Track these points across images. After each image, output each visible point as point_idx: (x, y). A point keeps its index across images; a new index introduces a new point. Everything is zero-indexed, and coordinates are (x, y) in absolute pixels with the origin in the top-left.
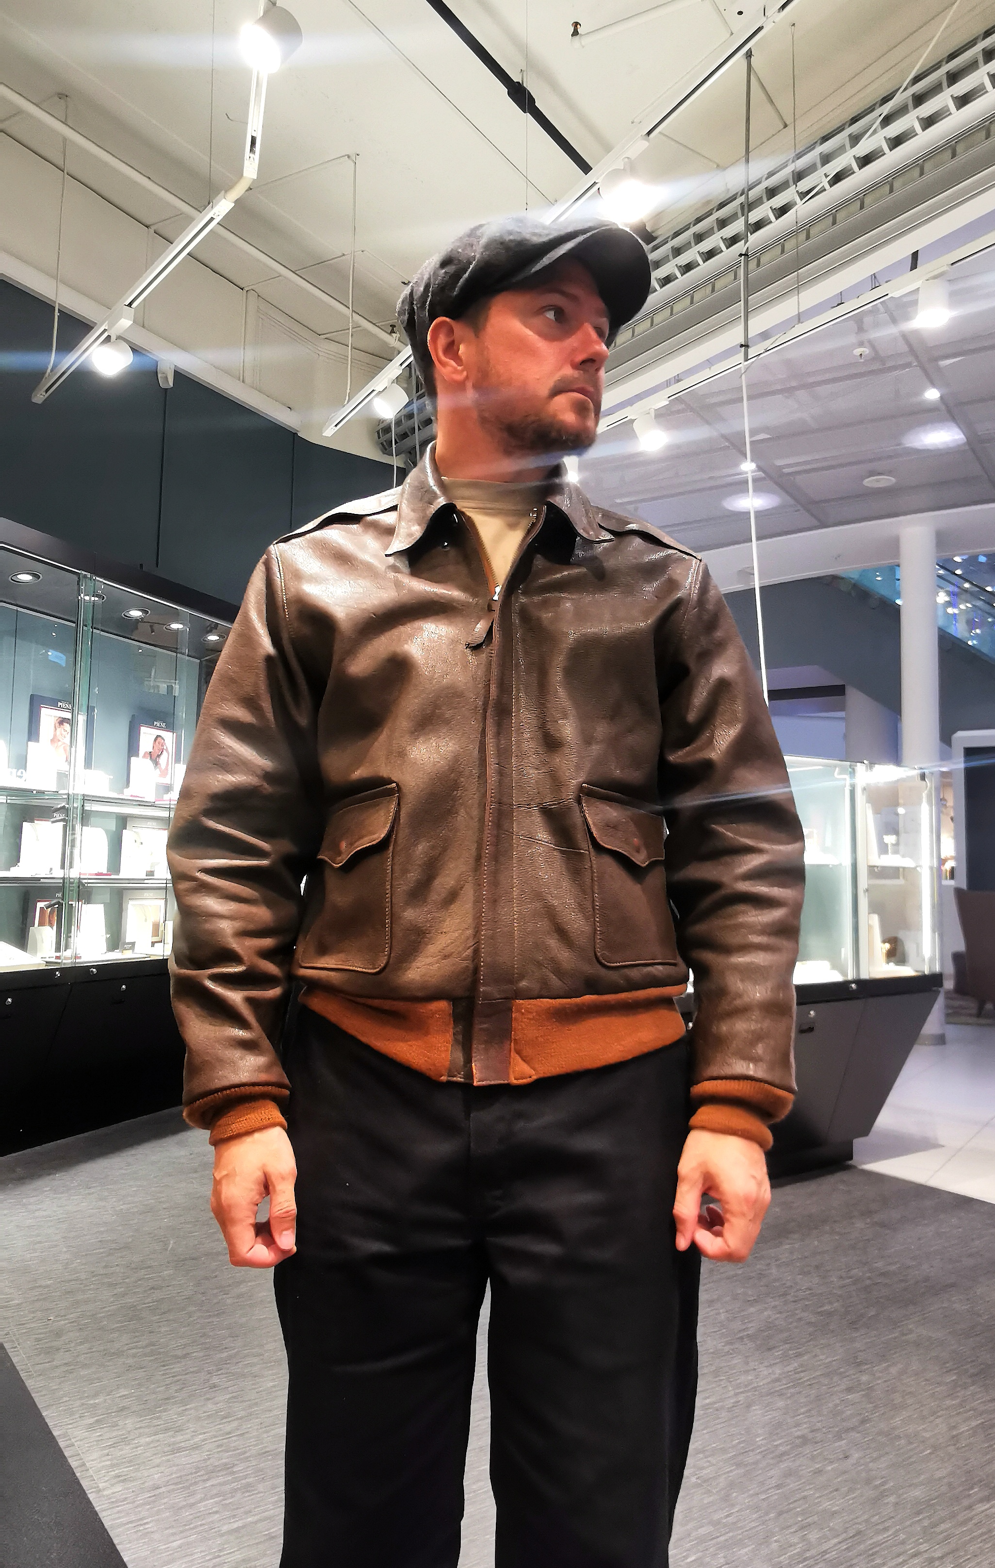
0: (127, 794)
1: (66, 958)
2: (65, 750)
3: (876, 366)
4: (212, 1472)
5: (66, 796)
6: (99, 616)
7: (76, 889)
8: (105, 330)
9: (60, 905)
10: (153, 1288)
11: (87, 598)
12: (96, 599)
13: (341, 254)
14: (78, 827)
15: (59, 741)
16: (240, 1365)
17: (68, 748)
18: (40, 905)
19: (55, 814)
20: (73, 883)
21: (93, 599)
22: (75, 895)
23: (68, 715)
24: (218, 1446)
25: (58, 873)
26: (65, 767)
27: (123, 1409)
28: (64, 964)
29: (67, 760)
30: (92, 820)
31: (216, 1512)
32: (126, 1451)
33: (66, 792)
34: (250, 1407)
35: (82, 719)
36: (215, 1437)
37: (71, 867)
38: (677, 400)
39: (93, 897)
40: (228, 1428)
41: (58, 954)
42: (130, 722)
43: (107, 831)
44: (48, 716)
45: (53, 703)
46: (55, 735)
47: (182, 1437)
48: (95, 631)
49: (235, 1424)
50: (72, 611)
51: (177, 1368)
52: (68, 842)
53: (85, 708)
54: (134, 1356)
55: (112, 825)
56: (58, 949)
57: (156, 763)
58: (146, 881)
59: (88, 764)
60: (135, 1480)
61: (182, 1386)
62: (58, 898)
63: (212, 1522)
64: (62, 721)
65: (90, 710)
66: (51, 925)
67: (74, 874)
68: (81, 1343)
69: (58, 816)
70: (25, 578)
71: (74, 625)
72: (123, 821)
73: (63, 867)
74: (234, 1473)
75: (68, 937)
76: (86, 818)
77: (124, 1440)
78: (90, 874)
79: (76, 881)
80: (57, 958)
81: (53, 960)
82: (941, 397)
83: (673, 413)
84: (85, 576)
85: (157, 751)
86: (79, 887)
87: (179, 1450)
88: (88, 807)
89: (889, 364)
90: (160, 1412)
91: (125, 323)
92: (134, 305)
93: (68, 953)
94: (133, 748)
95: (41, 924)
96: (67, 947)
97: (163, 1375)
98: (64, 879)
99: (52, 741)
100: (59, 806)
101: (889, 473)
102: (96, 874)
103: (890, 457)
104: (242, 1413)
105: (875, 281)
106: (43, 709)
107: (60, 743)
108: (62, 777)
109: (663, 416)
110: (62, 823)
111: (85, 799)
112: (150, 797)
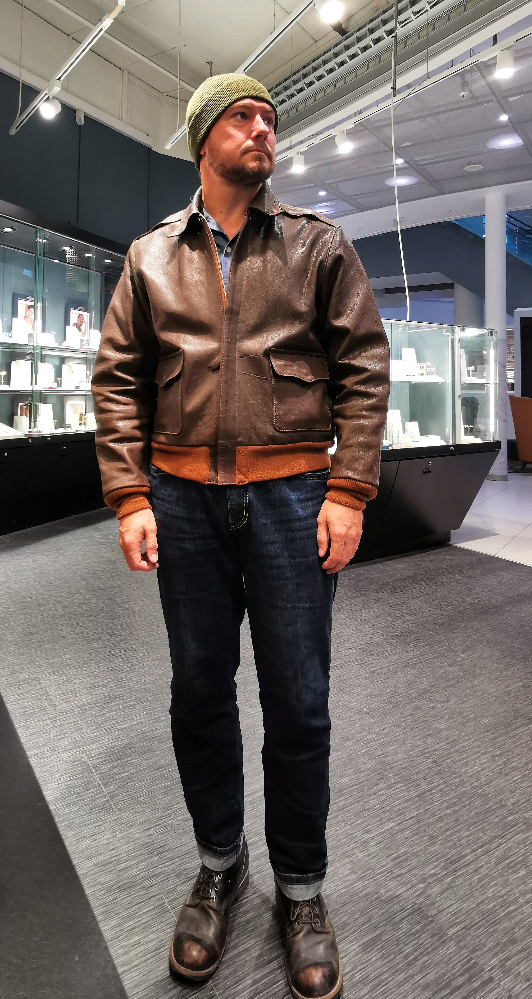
0: (65, 345)
1: (34, 432)
2: (31, 322)
3: (473, 102)
4: (113, 698)
5: (32, 347)
6: (47, 250)
7: (39, 396)
8: (46, 94)
9: (31, 404)
10: (82, 604)
11: (41, 240)
12: (46, 241)
13: (173, 48)
14: (39, 363)
15: (28, 317)
16: (127, 644)
17: (33, 321)
18: (21, 404)
19: (27, 357)
20: (37, 393)
21: (44, 241)
22: (38, 399)
23: (32, 304)
24: (116, 685)
25: (30, 388)
26: (31, 331)
27: (67, 665)
28: (34, 435)
29: (32, 328)
30: (47, 359)
31: (115, 719)
32: (69, 686)
33: (32, 344)
34: (132, 666)
35: (39, 305)
36: (115, 681)
37: (36, 384)
38: (359, 124)
39: (48, 400)
40: (121, 676)
41: (30, 430)
42: (65, 307)
43: (53, 365)
44: (22, 304)
45: (25, 297)
46: (26, 315)
47: (97, 680)
48: (45, 258)
49: (124, 674)
50: (33, 247)
51: (94, 645)
52: (34, 371)
53: (41, 300)
54: (73, 638)
55: (57, 362)
56: (30, 428)
57: (80, 330)
58: (75, 392)
59: (43, 330)
60: (74, 701)
61: (97, 654)
62: (30, 400)
63: (113, 724)
64: (29, 307)
65: (43, 301)
66: (26, 415)
67: (38, 388)
68: (46, 631)
69: (29, 357)
70: (8, 230)
71: (34, 255)
72: (63, 360)
73: (31, 384)
74: (123, 699)
75: (35, 421)
76: (43, 358)
77: (68, 681)
78: (46, 388)
79: (39, 392)
80: (29, 432)
81: (28, 433)
82: (509, 119)
83: (357, 132)
84: (39, 229)
85: (80, 322)
86: (40, 395)
87: (96, 687)
88: (44, 352)
89: (479, 101)
90: (86, 667)
91: (57, 89)
92: (61, 79)
93: (35, 430)
94: (67, 321)
95: (21, 414)
96: (35, 427)
97: (88, 648)
98: (32, 390)
99: (24, 317)
100: (29, 352)
101: (480, 163)
102: (49, 388)
103: (479, 154)
104: (129, 669)
105: (472, 52)
106: (19, 301)
107: (28, 319)
108: (31, 336)
109: (351, 134)
110: (30, 361)
111: (42, 348)
112: (77, 347)
